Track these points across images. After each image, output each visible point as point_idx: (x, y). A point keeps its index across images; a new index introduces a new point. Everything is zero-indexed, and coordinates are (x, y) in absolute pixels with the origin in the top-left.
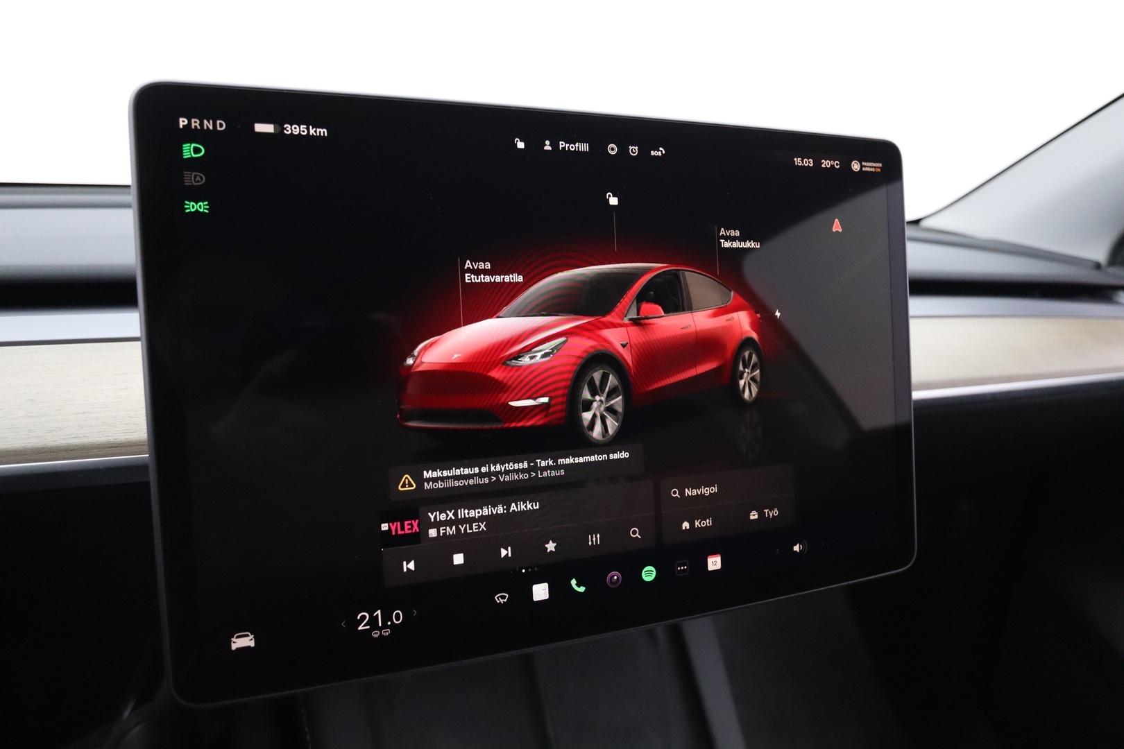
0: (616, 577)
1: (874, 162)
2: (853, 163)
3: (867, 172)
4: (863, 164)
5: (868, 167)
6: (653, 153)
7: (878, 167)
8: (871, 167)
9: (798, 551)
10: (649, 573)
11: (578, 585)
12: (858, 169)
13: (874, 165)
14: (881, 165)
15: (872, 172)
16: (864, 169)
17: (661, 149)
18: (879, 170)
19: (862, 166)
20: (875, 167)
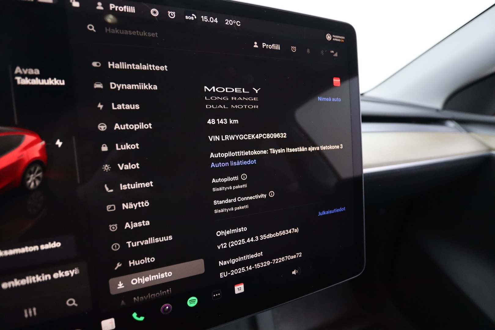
0: (167, 307)
1: (340, 36)
2: (327, 35)
3: (336, 41)
4: (333, 36)
5: (336, 38)
6: (187, 17)
7: (342, 39)
8: (338, 38)
9: (295, 274)
10: (192, 301)
11: (139, 316)
12: (330, 39)
13: (340, 37)
14: (344, 38)
15: (338, 41)
16: (334, 39)
17: (193, 15)
18: (343, 41)
19: (332, 38)
20: (341, 39)
